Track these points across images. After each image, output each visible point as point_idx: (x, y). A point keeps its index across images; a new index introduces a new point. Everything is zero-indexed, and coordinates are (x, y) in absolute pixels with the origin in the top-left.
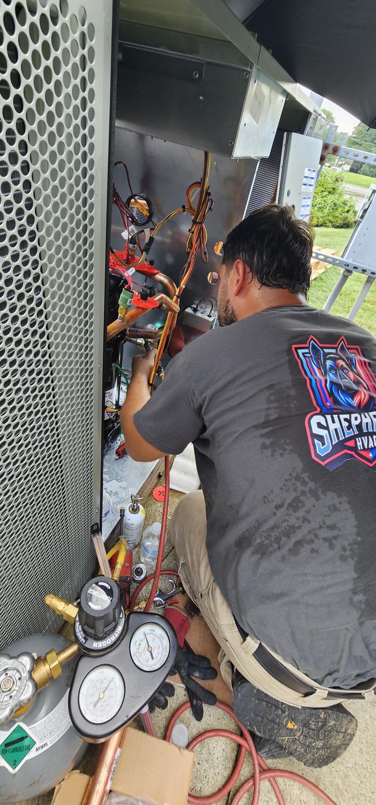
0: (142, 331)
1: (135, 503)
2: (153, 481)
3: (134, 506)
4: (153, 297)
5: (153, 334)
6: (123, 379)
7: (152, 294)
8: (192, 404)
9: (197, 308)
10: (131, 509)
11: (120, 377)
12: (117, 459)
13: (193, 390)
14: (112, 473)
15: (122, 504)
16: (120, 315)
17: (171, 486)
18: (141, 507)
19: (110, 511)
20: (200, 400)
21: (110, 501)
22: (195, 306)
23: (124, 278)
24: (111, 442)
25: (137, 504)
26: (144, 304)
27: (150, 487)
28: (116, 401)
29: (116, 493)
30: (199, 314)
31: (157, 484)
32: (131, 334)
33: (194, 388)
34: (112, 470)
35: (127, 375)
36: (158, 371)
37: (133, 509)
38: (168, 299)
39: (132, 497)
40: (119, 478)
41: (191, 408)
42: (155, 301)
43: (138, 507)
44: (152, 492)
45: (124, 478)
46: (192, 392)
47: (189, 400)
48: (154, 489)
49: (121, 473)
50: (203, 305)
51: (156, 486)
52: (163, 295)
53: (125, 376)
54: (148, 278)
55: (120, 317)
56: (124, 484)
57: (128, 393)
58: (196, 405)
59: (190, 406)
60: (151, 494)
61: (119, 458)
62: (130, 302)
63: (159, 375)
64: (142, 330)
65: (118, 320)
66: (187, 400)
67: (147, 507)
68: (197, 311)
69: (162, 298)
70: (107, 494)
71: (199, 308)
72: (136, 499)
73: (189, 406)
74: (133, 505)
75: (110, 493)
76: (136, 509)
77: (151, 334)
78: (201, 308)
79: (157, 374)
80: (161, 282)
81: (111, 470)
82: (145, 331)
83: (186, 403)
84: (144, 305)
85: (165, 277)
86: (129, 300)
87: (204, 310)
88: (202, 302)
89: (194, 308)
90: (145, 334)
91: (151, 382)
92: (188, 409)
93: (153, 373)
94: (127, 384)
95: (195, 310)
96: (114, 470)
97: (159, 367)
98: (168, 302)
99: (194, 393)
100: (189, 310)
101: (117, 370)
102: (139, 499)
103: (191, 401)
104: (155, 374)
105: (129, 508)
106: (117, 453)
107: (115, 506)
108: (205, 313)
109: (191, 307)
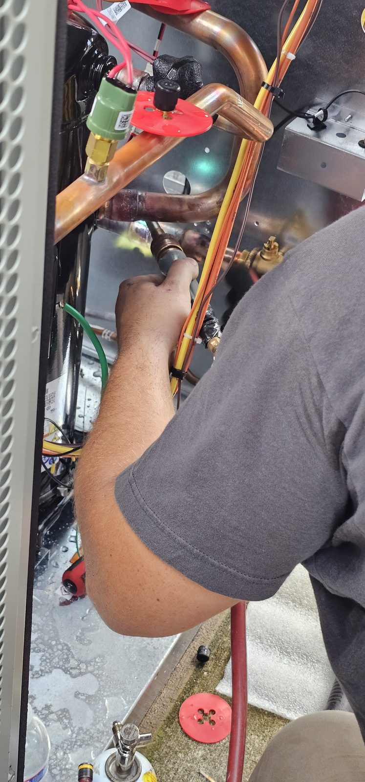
0: (151, 198)
1: (125, 749)
2: (179, 673)
3: (123, 759)
4: (190, 100)
5: (185, 207)
6: (87, 346)
7: (190, 88)
8: (315, 420)
9: (325, 118)
10: (112, 768)
11: (81, 338)
12: (65, 603)
13: (318, 375)
14: (51, 647)
15: (80, 751)
16: (90, 161)
17: (253, 699)
18: (145, 764)
19: (46, 773)
20: (339, 409)
21: (45, 739)
22: (318, 114)
23: (94, 33)
24: (48, 546)
25: (132, 754)
26: (166, 122)
27: (170, 693)
28: (66, 417)
29: (64, 714)
30: (330, 139)
31: (191, 685)
32: (115, 207)
33: (321, 369)
34: (52, 639)
35: (100, 333)
36: (204, 332)
37: (119, 770)
38: (240, 102)
39: (114, 730)
40: (73, 663)
41: (315, 435)
42: (200, 113)
43: (136, 764)
44: (176, 710)
45: (88, 663)
46: (314, 380)
47: (305, 409)
48: (182, 700)
49: (81, 646)
50: (344, 108)
51: (189, 691)
52: (222, 91)
53: (95, 335)
54: (168, 28)
55: (92, 167)
56: (88, 684)
57: (105, 391)
58: (329, 425)
59: (311, 428)
60: (174, 717)
61: (74, 598)
62: (124, 122)
63: (206, 344)
64: (150, 194)
65: (84, 177)
66: (300, 410)
67: (160, 760)
68: (324, 127)
69: (220, 102)
70: (36, 718)
71: (330, 120)
72: (130, 738)
73: (306, 426)
74: (119, 757)
75: (46, 713)
76: (129, 771)
77: (177, 208)
78: (338, 118)
79: (199, 341)
80: (213, 42)
81: (46, 638)
82: (160, 199)
83: (298, 418)
84: (164, 127)
85: (225, 25)
86: (122, 114)
87: (349, 124)
88: (343, 98)
89: (316, 120)
90: (158, 206)
91: (179, 366)
92: (303, 439)
93: (188, 336)
94: (99, 360)
95: (319, 126)
96: (56, 637)
97: (208, 319)
98: (240, 110)
99: (321, 385)
100: (298, 126)
101: (69, 319)
102: (140, 736)
103: (311, 410)
104: (193, 343)
105: (107, 765)
106: (67, 581)
107: (60, 754)
108: (352, 133)
109: (307, 118)
